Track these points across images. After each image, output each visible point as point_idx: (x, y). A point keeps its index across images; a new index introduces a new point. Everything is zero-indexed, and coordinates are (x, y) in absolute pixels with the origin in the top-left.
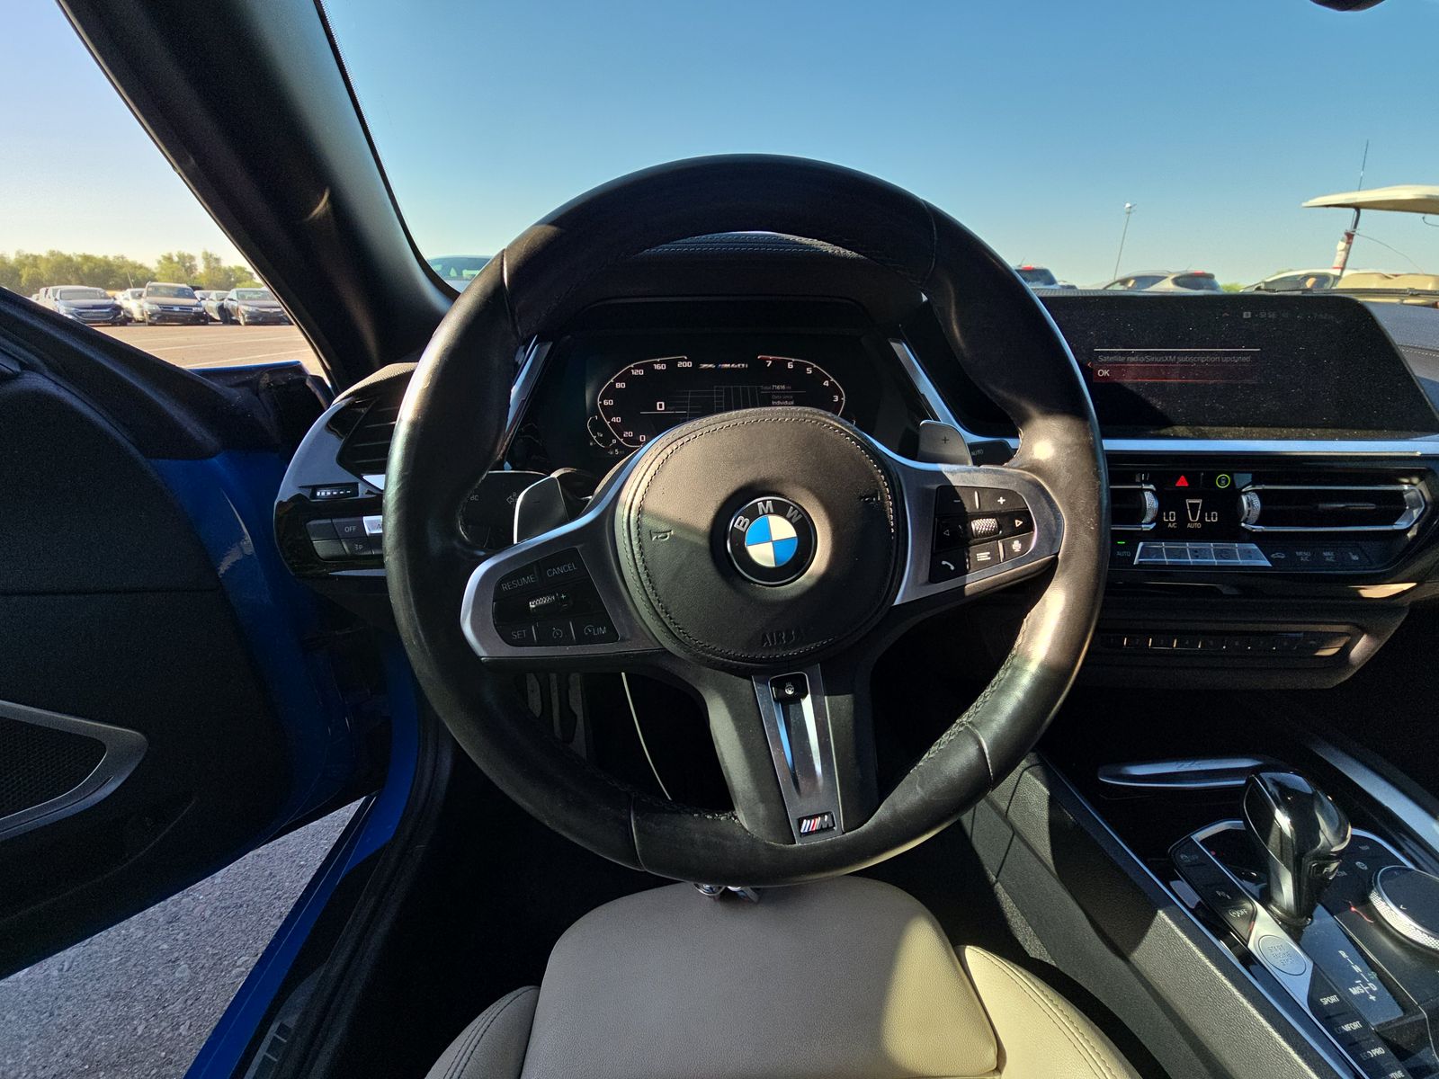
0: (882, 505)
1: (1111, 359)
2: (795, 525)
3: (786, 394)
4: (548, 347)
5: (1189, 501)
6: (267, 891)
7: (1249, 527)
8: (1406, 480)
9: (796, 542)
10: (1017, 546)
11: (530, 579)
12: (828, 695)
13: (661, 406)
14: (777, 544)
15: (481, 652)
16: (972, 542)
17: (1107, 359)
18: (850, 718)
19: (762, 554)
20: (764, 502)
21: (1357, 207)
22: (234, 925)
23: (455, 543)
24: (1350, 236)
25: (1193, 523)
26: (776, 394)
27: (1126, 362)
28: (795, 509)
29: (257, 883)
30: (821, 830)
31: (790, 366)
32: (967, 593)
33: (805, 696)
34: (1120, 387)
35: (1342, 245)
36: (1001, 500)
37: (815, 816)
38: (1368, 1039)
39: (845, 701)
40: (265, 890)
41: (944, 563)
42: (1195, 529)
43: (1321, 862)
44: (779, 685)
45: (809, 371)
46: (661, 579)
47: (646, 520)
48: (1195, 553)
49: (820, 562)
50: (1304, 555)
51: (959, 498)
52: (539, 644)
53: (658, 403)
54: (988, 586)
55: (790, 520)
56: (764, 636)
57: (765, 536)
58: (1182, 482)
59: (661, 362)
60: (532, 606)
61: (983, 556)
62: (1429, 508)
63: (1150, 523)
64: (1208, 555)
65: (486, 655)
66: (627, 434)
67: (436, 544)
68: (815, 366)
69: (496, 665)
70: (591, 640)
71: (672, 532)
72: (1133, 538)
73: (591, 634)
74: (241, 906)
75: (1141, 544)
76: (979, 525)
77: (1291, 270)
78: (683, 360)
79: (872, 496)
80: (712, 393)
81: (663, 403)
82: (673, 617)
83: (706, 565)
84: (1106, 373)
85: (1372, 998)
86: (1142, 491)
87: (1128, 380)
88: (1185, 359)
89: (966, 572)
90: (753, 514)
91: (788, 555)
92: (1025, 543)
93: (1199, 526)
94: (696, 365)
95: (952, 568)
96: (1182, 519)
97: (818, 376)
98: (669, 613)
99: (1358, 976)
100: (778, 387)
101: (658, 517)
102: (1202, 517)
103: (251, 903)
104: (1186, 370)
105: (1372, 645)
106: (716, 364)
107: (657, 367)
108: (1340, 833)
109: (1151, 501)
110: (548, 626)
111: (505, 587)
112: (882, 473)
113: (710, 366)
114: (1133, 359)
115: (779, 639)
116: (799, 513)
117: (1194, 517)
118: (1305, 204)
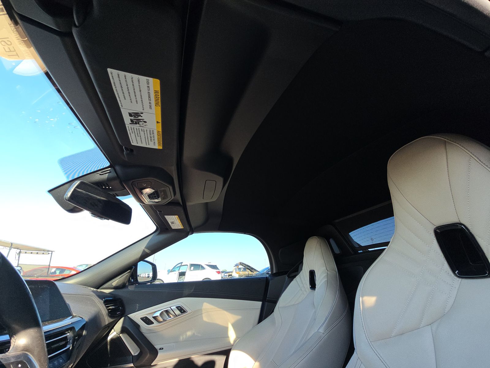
36: (20, 366)
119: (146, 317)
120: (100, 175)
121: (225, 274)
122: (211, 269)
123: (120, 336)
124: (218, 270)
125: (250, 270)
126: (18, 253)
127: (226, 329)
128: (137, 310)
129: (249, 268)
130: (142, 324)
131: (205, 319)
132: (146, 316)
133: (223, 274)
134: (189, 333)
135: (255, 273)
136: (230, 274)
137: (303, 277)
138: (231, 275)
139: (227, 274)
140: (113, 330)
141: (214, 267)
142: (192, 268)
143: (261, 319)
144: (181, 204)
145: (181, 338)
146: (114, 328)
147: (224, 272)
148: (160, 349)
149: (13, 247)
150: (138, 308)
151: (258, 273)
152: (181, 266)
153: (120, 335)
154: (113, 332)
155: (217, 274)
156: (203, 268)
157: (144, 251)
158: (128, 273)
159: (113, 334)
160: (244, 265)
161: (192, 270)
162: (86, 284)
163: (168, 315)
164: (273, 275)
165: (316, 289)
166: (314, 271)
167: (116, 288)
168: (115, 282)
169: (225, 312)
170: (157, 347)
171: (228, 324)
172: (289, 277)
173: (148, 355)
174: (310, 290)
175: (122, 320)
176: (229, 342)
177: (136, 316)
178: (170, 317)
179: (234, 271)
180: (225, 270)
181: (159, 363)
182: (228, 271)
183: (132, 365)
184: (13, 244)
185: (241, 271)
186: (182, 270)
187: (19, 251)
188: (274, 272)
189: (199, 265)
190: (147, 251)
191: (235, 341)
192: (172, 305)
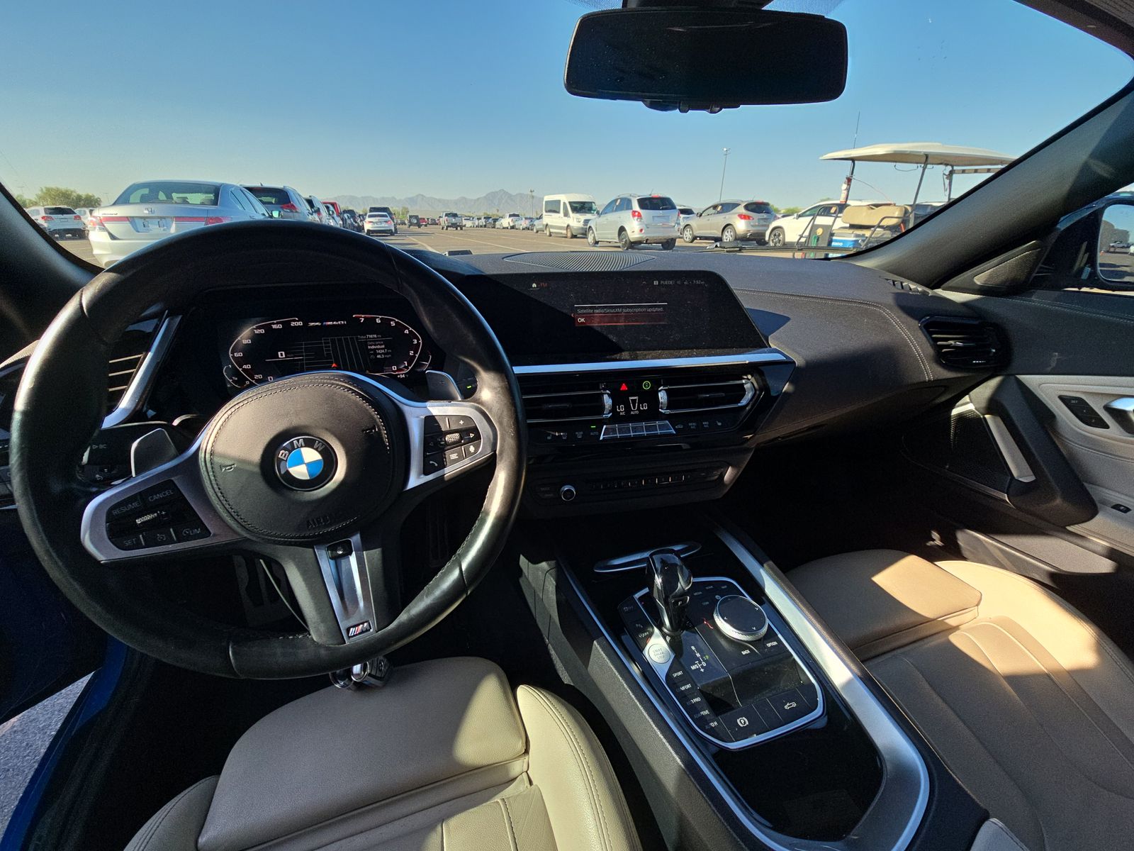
0: (379, 433)
1: (585, 311)
2: (320, 452)
3: (378, 341)
4: (178, 319)
5: (631, 398)
6: (27, 758)
7: (663, 411)
8: (745, 377)
9: (323, 463)
10: (472, 449)
11: (135, 504)
12: (366, 550)
13: (282, 355)
14: (308, 465)
15: (101, 558)
16: (446, 448)
17: (583, 311)
18: (380, 562)
19: (300, 472)
20: (298, 440)
21: (853, 160)
22: (6, 784)
23: (74, 486)
24: (849, 180)
25: (634, 412)
26: (370, 341)
27: (594, 313)
28: (319, 442)
29: (17, 752)
30: (362, 632)
31: (378, 321)
32: (446, 479)
33: (351, 554)
34: (591, 328)
35: (845, 186)
36: (462, 422)
37: (358, 625)
38: (693, 693)
39: (376, 553)
40: (25, 757)
41: (431, 462)
42: (636, 415)
43: (677, 599)
44: (333, 548)
45: (393, 324)
46: (230, 496)
47: (216, 459)
48: (635, 429)
49: (340, 474)
50: (693, 425)
51: (437, 422)
52: (179, 541)
53: (279, 353)
54: (458, 473)
55: (316, 449)
56: (308, 522)
57: (300, 461)
58: (624, 387)
59: (277, 323)
60: (138, 521)
61: (454, 456)
62: (758, 392)
63: (609, 413)
64: (640, 430)
65: (104, 559)
66: (256, 377)
67: (57, 487)
68: (397, 320)
69: (114, 565)
70: (188, 538)
71: (235, 466)
72: (600, 423)
73: (189, 535)
74: (8, 770)
75: (605, 427)
76: (450, 438)
77: (828, 199)
78: (295, 321)
79: (371, 429)
80: (321, 343)
81: (283, 353)
82: (242, 517)
83: (260, 484)
84: (583, 320)
85: (702, 670)
86: (602, 394)
87: (595, 324)
88: (628, 310)
89: (445, 467)
90: (291, 448)
91: (318, 470)
92: (477, 448)
93: (637, 412)
94: (306, 324)
95: (436, 465)
96: (628, 409)
97: (400, 328)
98: (241, 515)
99: (698, 659)
100: (371, 336)
101: (224, 456)
102: (639, 406)
103: (16, 767)
104: (627, 317)
105: (735, 471)
106: (322, 322)
107: (274, 326)
108: (688, 582)
109: (608, 401)
110: (152, 533)
111: (115, 512)
112: (377, 414)
113: (317, 324)
114: (597, 311)
115: (319, 522)
116: (323, 444)
117: (634, 408)
118: (821, 158)
119: (1080, 400)
123: (985, 419)
126: (947, 173)
128: (1049, 369)
130: (1064, 415)
132: (1083, 397)
140: (967, 398)
146: (971, 393)
148: (1116, 507)
149: (929, 160)
150: (1053, 364)
153: (987, 416)
154: (967, 403)
157: (1085, 168)
159: (966, 406)
162: (899, 270)
167: (985, 291)
168: (983, 275)
175: (994, 383)
181: (1091, 538)
183: (1006, 498)
184: (929, 156)
187: (949, 168)
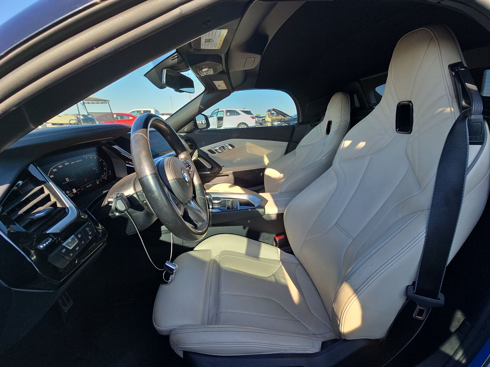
20: (183, 171)
78: (65, 162)
94: (70, 163)
106: (75, 161)
107: (59, 167)
119: (211, 150)
120: (172, 60)
121: (259, 119)
122: (246, 114)
123: (198, 159)
124: (252, 116)
125: (283, 116)
127: (263, 158)
129: (282, 114)
130: (209, 153)
131: (248, 152)
133: (257, 119)
134: (238, 159)
135: (288, 117)
136: (264, 118)
137: (323, 125)
138: (264, 120)
139: (261, 119)
141: (248, 113)
142: (228, 114)
143: (287, 152)
144: (226, 72)
145: (234, 161)
146: (194, 155)
147: (257, 117)
148: (223, 166)
150: (204, 144)
151: (290, 118)
152: (218, 112)
155: (252, 119)
156: (238, 114)
158: (193, 122)
160: (277, 111)
161: (228, 116)
163: (224, 149)
164: (299, 124)
165: (329, 134)
166: (332, 121)
167: (187, 132)
168: (186, 129)
169: (262, 148)
170: (221, 165)
171: (264, 155)
172: (311, 125)
173: (217, 169)
174: (325, 135)
175: (197, 151)
176: (265, 164)
177: (205, 149)
178: (225, 150)
179: (267, 116)
180: (259, 115)
182: (261, 116)
183: (209, 173)
185: (274, 116)
186: (220, 115)
188: (300, 122)
189: (235, 111)
190: (202, 107)
191: (268, 164)
192: (225, 143)
